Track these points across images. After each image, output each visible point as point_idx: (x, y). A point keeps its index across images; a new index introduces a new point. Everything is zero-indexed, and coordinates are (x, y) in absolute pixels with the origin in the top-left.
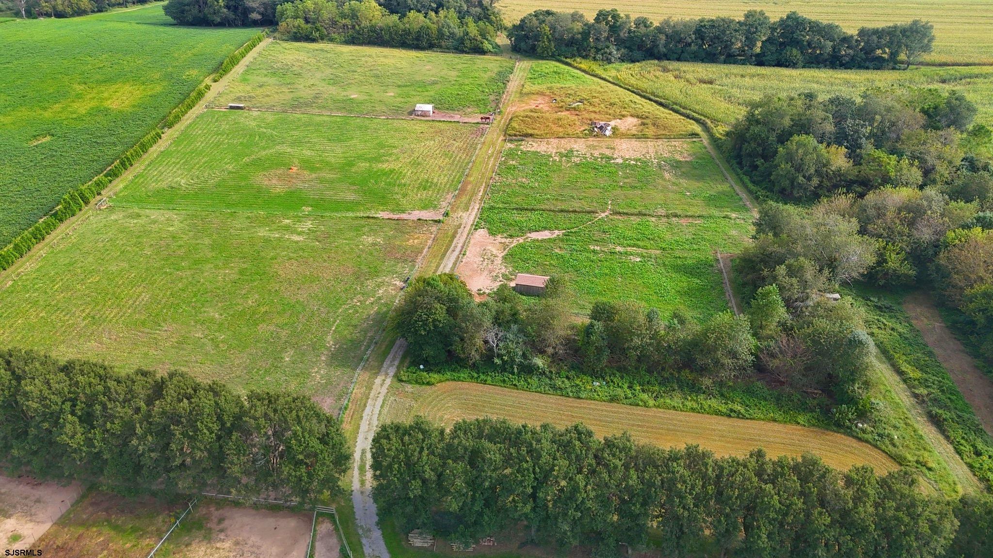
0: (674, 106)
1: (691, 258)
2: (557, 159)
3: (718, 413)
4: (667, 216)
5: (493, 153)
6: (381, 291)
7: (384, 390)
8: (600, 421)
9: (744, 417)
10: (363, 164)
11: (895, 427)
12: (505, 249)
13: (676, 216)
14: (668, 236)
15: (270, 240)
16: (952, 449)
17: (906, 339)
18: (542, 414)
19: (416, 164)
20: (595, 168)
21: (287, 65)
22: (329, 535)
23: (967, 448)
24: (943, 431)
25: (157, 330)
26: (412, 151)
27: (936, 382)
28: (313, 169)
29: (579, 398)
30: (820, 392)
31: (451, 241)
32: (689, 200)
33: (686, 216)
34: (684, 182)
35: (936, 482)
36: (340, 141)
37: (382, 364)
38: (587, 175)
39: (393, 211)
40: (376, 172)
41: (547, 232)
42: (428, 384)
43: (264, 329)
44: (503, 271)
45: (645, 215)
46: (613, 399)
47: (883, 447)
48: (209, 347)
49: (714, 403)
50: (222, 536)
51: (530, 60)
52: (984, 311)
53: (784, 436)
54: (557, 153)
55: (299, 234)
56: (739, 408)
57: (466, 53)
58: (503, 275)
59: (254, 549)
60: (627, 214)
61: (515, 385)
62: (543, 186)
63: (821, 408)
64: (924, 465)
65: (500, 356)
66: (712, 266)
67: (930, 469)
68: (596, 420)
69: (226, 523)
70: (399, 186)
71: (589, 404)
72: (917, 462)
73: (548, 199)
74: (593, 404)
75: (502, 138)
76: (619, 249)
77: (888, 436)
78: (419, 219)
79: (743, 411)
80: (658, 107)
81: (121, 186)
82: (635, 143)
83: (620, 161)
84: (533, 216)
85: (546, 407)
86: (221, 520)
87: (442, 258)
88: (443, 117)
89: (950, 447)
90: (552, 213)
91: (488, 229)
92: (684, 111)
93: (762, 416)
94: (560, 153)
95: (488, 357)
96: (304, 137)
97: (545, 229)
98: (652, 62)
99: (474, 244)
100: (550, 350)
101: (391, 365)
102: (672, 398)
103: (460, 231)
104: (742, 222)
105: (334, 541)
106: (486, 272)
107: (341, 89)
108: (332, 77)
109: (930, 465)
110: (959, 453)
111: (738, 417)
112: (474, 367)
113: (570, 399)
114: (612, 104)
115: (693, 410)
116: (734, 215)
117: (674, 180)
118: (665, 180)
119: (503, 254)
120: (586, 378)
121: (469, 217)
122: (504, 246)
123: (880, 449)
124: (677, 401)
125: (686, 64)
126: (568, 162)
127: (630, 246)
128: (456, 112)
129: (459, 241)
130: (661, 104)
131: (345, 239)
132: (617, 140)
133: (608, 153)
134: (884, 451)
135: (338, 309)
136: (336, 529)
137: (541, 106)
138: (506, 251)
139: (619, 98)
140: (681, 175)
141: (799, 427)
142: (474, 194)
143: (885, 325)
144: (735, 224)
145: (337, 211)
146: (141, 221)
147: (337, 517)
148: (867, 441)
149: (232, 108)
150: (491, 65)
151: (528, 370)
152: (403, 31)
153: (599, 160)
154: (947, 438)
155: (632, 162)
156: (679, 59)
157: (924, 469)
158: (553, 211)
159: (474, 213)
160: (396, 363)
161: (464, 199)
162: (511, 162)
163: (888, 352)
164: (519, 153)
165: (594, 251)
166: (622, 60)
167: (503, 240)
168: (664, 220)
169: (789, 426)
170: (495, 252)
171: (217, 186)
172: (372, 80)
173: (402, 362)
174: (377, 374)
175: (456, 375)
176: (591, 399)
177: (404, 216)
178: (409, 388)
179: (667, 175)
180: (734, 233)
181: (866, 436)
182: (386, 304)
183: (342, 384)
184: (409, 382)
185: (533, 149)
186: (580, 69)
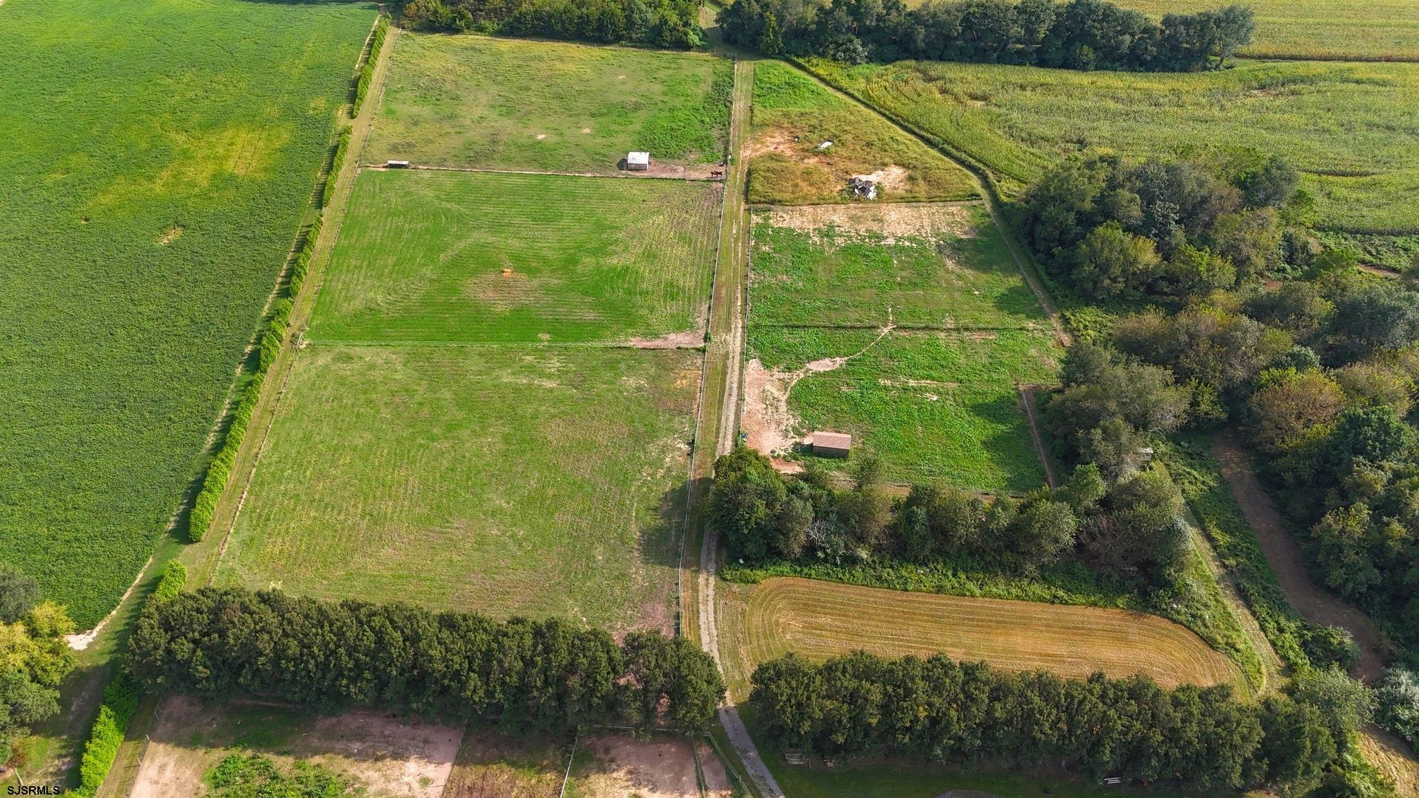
0: (945, 146)
1: (992, 392)
2: (816, 239)
3: (1041, 599)
4: (958, 330)
5: (738, 232)
6: (668, 460)
7: (711, 592)
8: (932, 616)
9: (1067, 603)
10: (588, 259)
11: (1206, 606)
12: (786, 389)
13: (967, 329)
14: (962, 360)
15: (520, 389)
16: (1258, 626)
17: (1216, 494)
18: (874, 611)
19: (650, 256)
20: (864, 256)
21: (436, 80)
22: (710, 759)
23: (1271, 625)
24: (1249, 606)
25: (447, 527)
26: (642, 235)
27: (1244, 549)
28: (532, 272)
29: (906, 590)
30: (1136, 569)
31: (724, 380)
32: (979, 303)
33: (979, 329)
34: (969, 273)
35: (1243, 663)
36: (548, 220)
37: (699, 559)
38: (858, 267)
39: (645, 335)
40: (608, 272)
41: (827, 361)
42: (754, 582)
43: (562, 520)
44: (792, 421)
45: (934, 329)
46: (940, 590)
47: (1196, 629)
48: (513, 548)
49: (1037, 589)
50: (614, 766)
51: (751, 59)
52: (1294, 470)
53: (1104, 621)
54: (815, 229)
55: (550, 377)
56: (1062, 594)
57: (666, 48)
58: (794, 429)
59: (649, 777)
60: (913, 329)
61: (841, 579)
62: (809, 286)
63: (1139, 589)
64: (1233, 646)
65: (823, 549)
66: (1014, 404)
67: (1237, 650)
68: (927, 615)
69: (613, 752)
70: (640, 294)
71: (917, 597)
72: (1227, 644)
73: (819, 309)
74: (920, 597)
75: (743, 206)
76: (912, 383)
77: (1201, 617)
78: (679, 348)
79: (1065, 597)
80: (926, 147)
81: (308, 310)
82: (905, 211)
83: (891, 241)
84: (808, 336)
85: (876, 602)
86: (607, 751)
87: (720, 408)
88: (663, 171)
89: (1256, 622)
90: (827, 331)
91: (761, 359)
92: (958, 154)
93: (1084, 601)
94: (819, 230)
95: (811, 550)
96: (504, 216)
97: (825, 355)
98: (908, 63)
99: (750, 384)
100: (873, 541)
101: (708, 560)
102: (996, 585)
103: (729, 363)
104: (1041, 335)
105: (717, 764)
106: (773, 426)
107: (520, 125)
108: (502, 100)
109: (1238, 646)
110: (1263, 629)
111: (1061, 603)
112: (798, 561)
113: (898, 592)
114: (869, 144)
115: (1018, 597)
116: (1031, 325)
117: (958, 271)
118: (947, 271)
119: (786, 397)
120: (911, 567)
121: (734, 341)
122: (784, 384)
123: (1193, 630)
124: (1001, 589)
125: (952, 65)
126: (832, 245)
127: (923, 378)
128: (677, 161)
129: (733, 378)
130: (928, 142)
131: (605, 383)
132: (884, 206)
133: (875, 227)
134: (1196, 633)
135: (630, 487)
136: (715, 751)
137: (781, 147)
138: (788, 393)
139: (877, 134)
140: (966, 263)
141: (1118, 611)
142: (731, 304)
143: (1196, 479)
144: (1034, 338)
145: (580, 339)
146: (357, 365)
147: (713, 739)
148: (1181, 623)
149: (392, 166)
150: (702, 69)
151: (851, 560)
152: (580, 18)
153: (867, 240)
154: (1254, 614)
155: (907, 244)
156: (941, 59)
157: (1233, 651)
158: (828, 327)
159: (739, 334)
160: (713, 556)
161: (722, 312)
162: (763, 248)
163: (1199, 513)
164: (770, 233)
165: (885, 388)
166: (870, 59)
167: (782, 376)
168: (955, 334)
169: (1109, 610)
170: (776, 394)
171: (424, 304)
172: (555, 104)
173: (718, 555)
174: (697, 571)
175: (779, 569)
176: (918, 591)
177: (658, 343)
178: (736, 588)
179: (950, 264)
180: (1032, 352)
181: (1180, 618)
182: (678, 478)
183: (666, 586)
184: (733, 580)
185: (785, 225)
186: (817, 76)
